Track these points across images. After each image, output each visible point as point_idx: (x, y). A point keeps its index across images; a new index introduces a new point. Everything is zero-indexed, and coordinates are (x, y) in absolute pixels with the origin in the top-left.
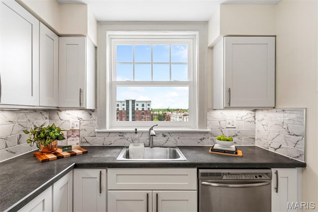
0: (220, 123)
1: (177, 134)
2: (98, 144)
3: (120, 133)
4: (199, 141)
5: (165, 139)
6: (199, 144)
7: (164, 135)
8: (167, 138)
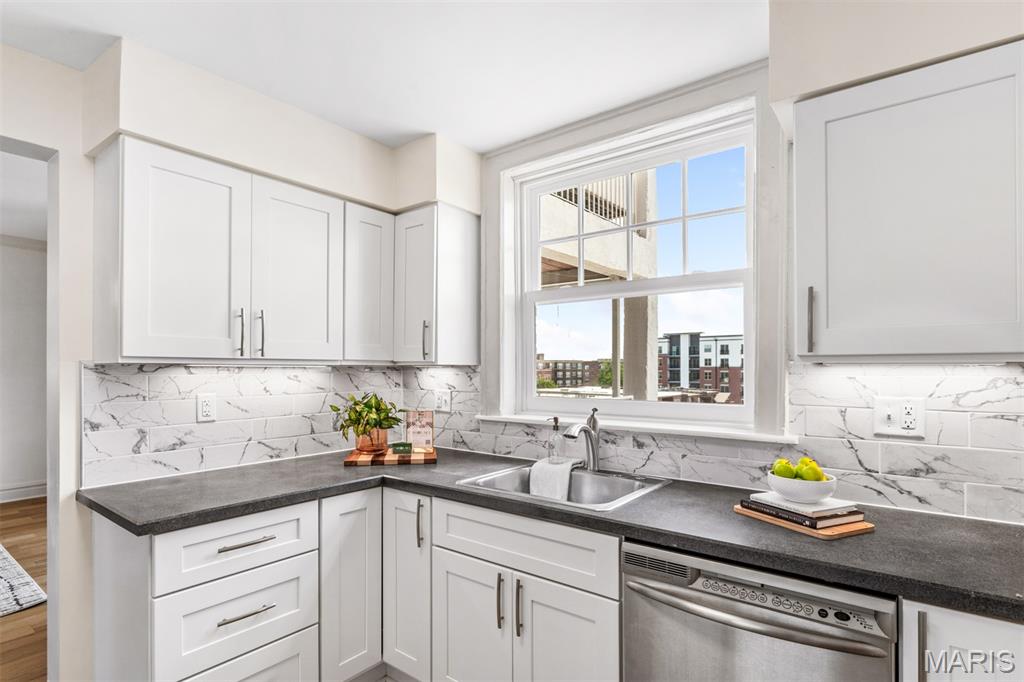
0: (844, 417)
1: (679, 444)
2: (484, 450)
3: (528, 426)
4: (758, 473)
5: (643, 454)
6: (758, 482)
7: (638, 442)
8: (647, 451)
